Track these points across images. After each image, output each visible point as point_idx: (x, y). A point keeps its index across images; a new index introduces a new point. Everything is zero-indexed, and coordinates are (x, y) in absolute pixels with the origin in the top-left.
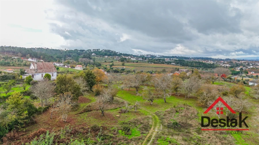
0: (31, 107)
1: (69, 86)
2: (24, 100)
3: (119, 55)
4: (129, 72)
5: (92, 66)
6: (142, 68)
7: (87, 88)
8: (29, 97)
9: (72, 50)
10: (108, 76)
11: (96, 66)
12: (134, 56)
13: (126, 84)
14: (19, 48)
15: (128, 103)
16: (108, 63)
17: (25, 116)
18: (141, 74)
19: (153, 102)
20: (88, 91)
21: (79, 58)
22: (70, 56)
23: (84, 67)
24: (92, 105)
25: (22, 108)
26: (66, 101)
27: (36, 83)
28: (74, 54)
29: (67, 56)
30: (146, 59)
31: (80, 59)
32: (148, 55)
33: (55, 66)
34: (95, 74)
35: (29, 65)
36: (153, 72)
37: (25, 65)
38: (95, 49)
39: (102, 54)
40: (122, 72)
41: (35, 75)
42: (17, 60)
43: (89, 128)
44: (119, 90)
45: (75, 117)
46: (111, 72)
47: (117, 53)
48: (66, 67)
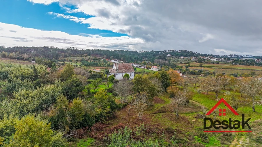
0: (113, 103)
1: (145, 86)
2: (108, 96)
3: (197, 56)
4: (207, 74)
5: (168, 68)
6: (224, 69)
7: (162, 89)
8: (112, 94)
9: (149, 52)
10: (183, 78)
11: (171, 67)
12: (214, 57)
13: (203, 87)
14: (104, 51)
15: (206, 108)
16: (184, 64)
17: (108, 110)
18: (223, 77)
19: (237, 109)
20: (163, 92)
21: (154, 59)
22: (146, 57)
23: (160, 68)
24: (166, 106)
25: (106, 103)
26: (142, 100)
27: (117, 81)
28: (150, 56)
29: (144, 58)
30: (229, 59)
31: (156, 60)
32: (233, 55)
33: (133, 67)
34: (169, 75)
35: (112, 66)
36: (238, 75)
37: (109, 66)
38: (170, 50)
39: (178, 55)
40: (199, 74)
41: (116, 74)
42: (103, 61)
43: (163, 129)
44: (196, 94)
45: (149, 116)
46: (187, 73)
47: (195, 53)
48: (142, 67)
